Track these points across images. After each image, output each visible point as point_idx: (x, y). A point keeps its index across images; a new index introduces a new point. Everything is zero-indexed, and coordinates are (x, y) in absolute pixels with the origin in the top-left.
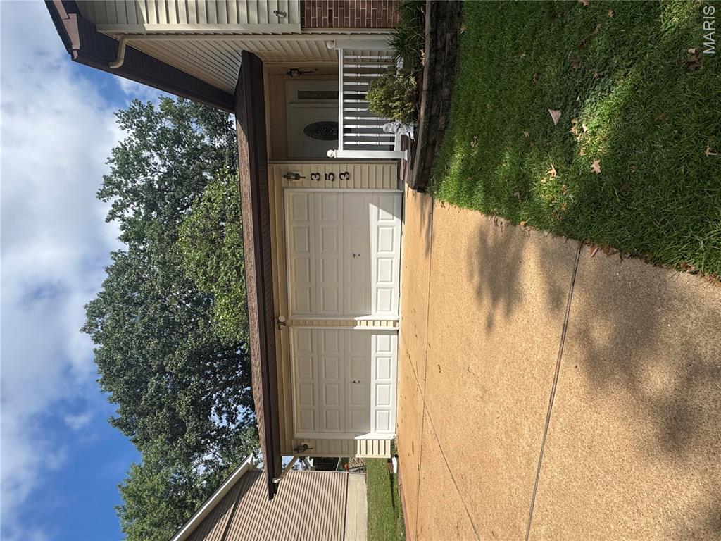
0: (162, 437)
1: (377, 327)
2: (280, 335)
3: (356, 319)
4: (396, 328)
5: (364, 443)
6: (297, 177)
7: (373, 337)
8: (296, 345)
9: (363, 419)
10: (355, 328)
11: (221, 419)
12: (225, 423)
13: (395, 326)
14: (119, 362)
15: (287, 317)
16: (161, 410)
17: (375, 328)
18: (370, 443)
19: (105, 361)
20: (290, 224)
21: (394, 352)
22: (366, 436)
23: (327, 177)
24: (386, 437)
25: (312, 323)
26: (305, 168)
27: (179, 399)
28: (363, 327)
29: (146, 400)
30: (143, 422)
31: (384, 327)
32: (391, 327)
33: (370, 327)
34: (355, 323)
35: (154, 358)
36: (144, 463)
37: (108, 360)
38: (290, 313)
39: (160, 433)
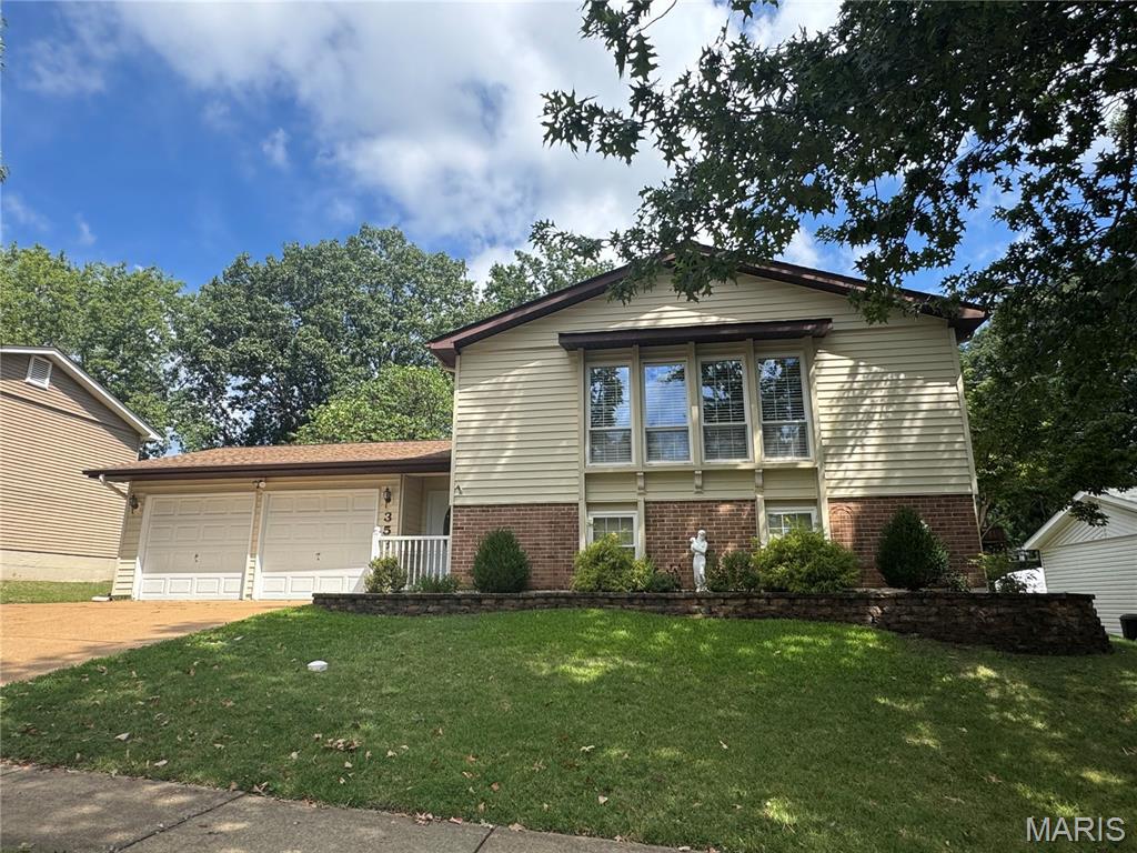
0: (216, 318)
1: (247, 578)
2: (249, 483)
3: (257, 556)
4: (244, 598)
5: (131, 566)
6: (388, 500)
7: (240, 575)
8: (238, 499)
9: (157, 567)
10: (249, 556)
11: (238, 388)
12: (231, 393)
13: (247, 596)
14: (317, 271)
15: (264, 490)
16: (250, 319)
17: (247, 575)
18: (131, 573)
19: (320, 254)
20: (351, 494)
21: (223, 596)
22: (138, 569)
23: (387, 527)
24: (135, 590)
25: (257, 513)
26: (395, 508)
27: (261, 341)
28: (249, 564)
29: (264, 302)
30: (238, 294)
31: (247, 584)
32: (246, 592)
33: (248, 571)
34: (253, 555)
35: (319, 312)
36: (181, 297)
37: (321, 259)
38: (271, 492)
39: (222, 315)
